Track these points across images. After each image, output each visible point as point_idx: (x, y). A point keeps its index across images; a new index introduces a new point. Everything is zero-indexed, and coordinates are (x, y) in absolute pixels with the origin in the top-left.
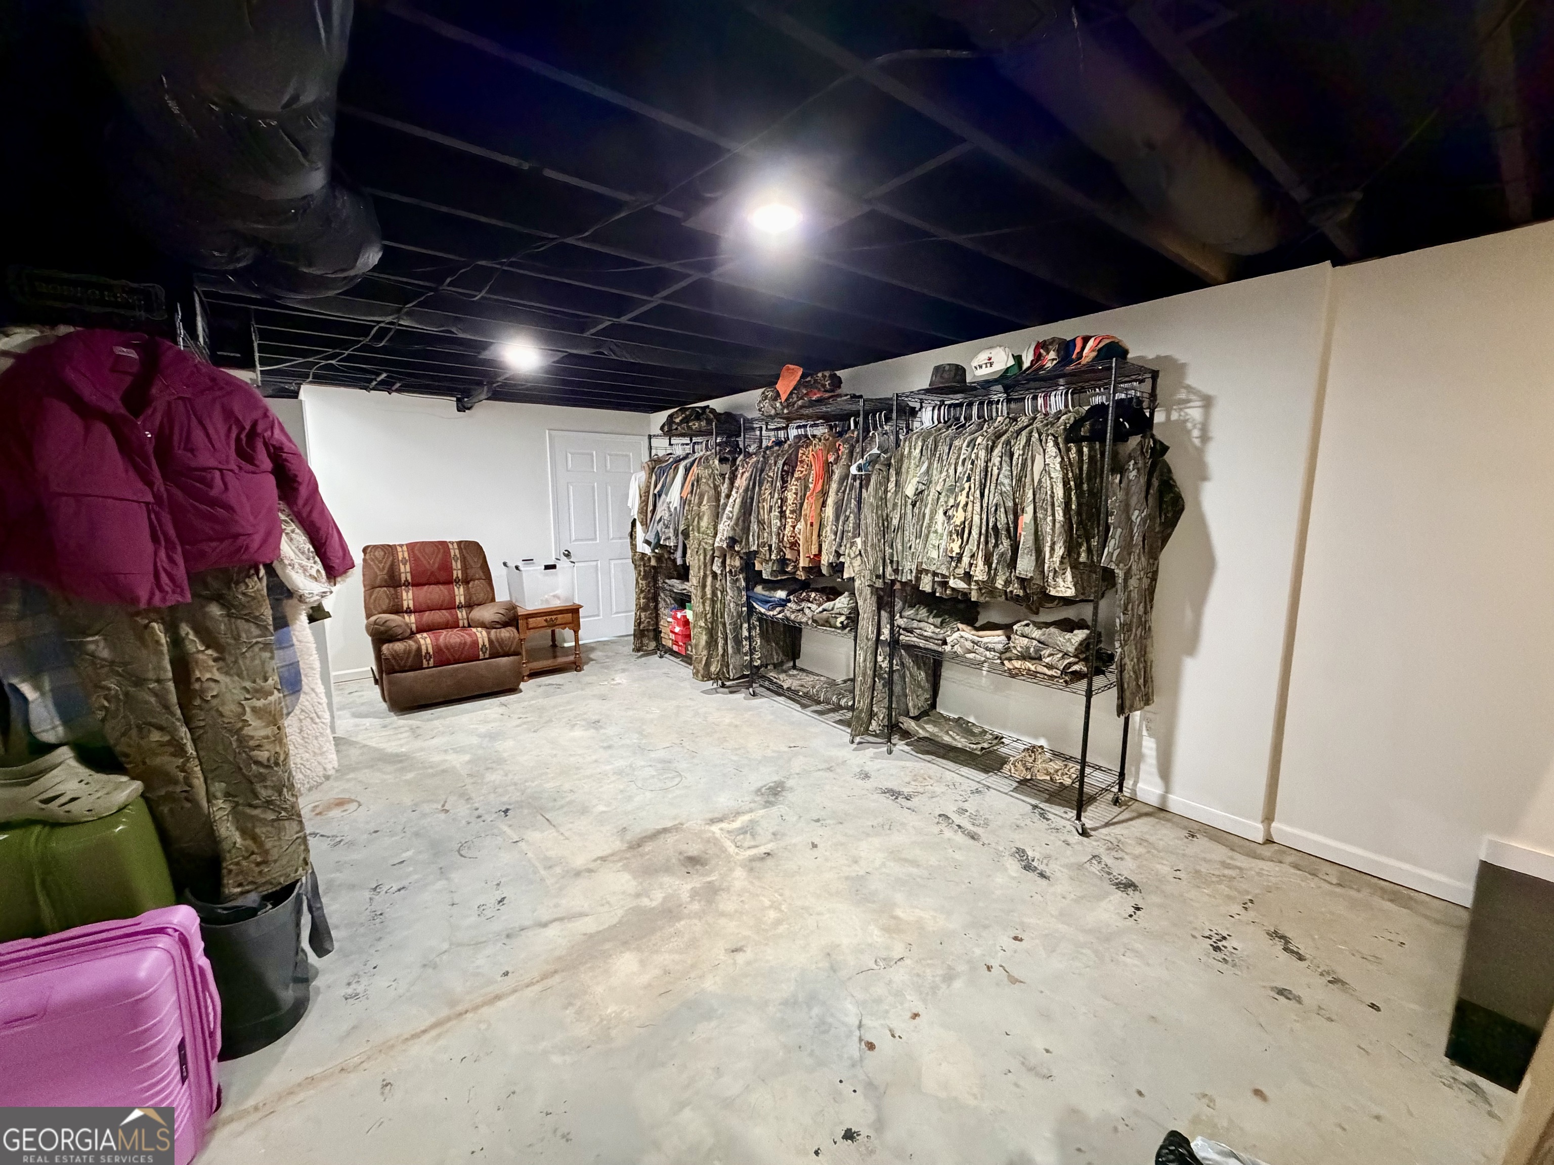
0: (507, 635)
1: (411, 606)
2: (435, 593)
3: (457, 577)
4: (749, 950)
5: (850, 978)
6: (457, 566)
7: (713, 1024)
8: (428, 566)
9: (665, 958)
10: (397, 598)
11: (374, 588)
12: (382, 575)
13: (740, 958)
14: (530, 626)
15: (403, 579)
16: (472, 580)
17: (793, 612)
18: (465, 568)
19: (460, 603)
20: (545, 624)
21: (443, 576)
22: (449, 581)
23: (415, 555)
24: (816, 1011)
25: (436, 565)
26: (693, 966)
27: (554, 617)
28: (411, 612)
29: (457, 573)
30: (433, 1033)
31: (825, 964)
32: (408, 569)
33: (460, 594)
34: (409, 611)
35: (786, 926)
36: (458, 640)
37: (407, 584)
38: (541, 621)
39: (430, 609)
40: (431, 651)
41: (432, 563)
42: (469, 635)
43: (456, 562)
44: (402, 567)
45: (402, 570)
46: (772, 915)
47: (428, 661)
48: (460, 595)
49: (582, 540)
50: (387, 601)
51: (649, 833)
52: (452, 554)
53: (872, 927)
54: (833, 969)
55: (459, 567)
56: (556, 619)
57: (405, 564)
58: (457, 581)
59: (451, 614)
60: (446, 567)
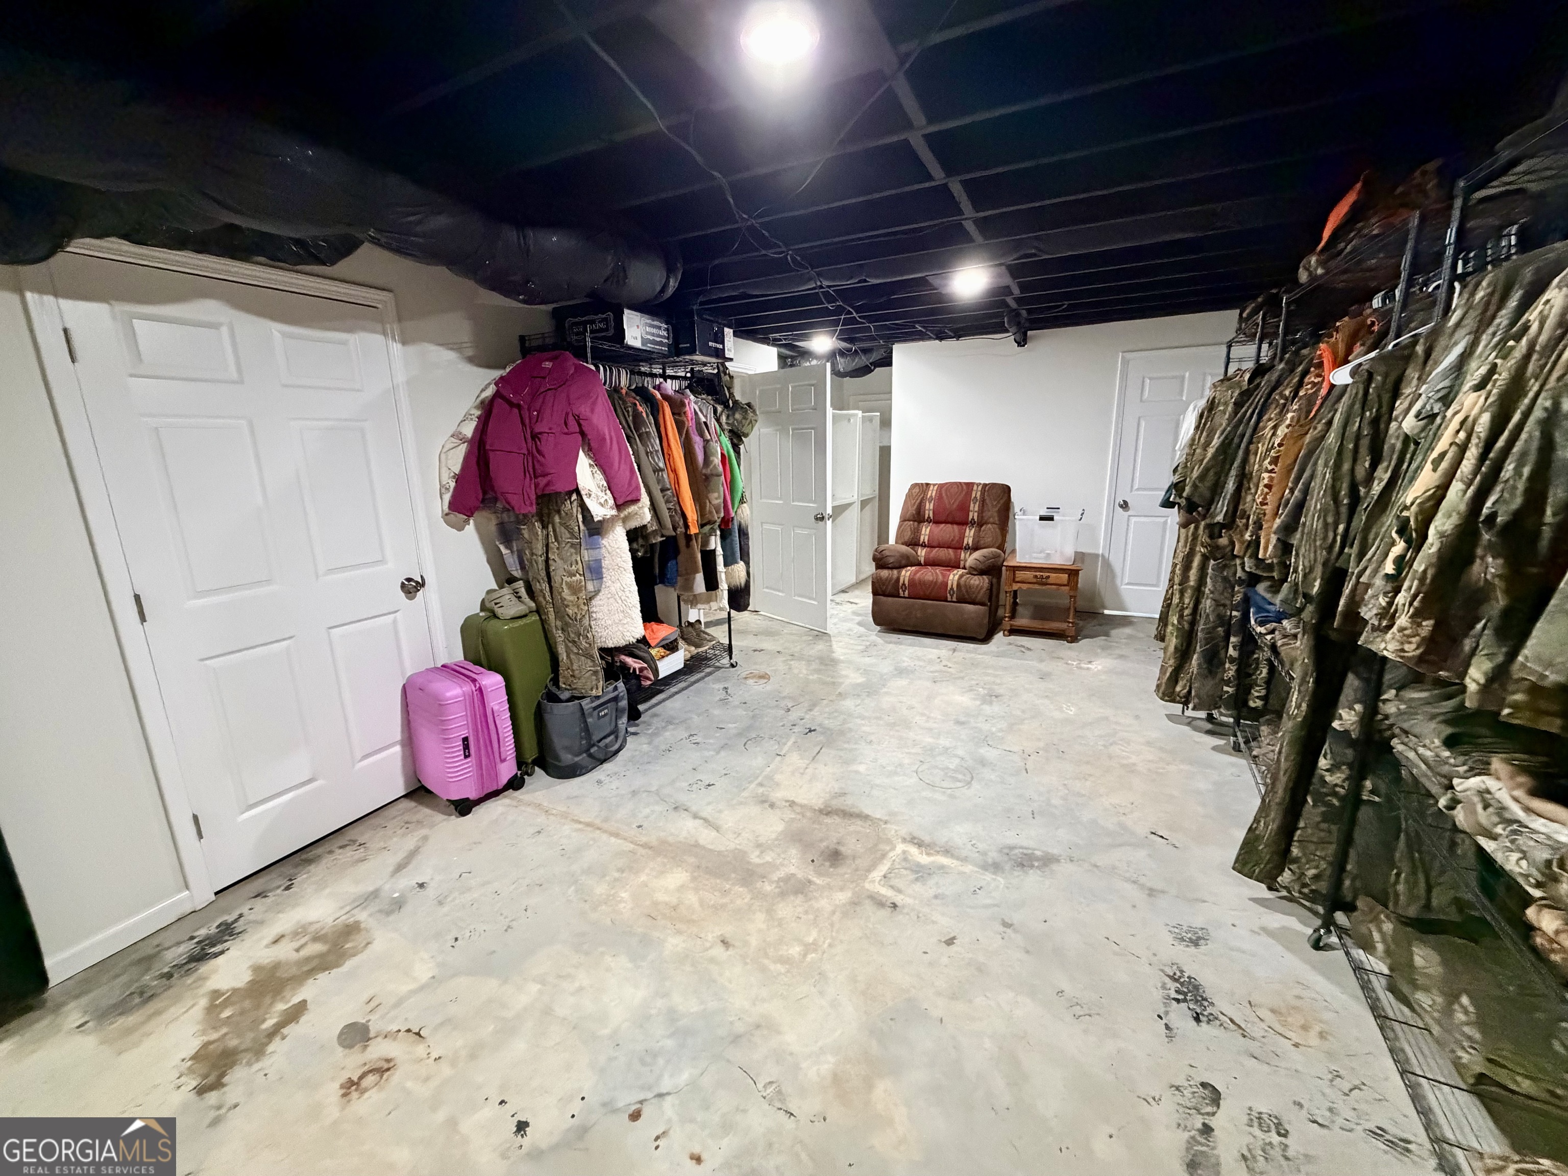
0: (977, 582)
1: (926, 541)
2: (947, 531)
3: (973, 519)
4: (731, 952)
5: (728, 1061)
6: (974, 508)
7: (630, 965)
8: (948, 506)
9: (692, 898)
10: (917, 532)
11: (905, 520)
12: (912, 510)
13: (719, 951)
14: (1017, 580)
15: (927, 516)
16: (986, 523)
17: (1285, 636)
18: (981, 512)
19: (968, 544)
20: (1035, 580)
21: (959, 516)
22: (963, 523)
23: (941, 494)
24: (669, 1043)
25: (955, 506)
26: (690, 922)
27: (1045, 574)
28: (925, 546)
29: (973, 515)
30: (580, 826)
31: (740, 1028)
32: (931, 507)
33: (970, 535)
34: (924, 545)
35: (783, 970)
36: (931, 578)
37: (929, 521)
38: (1029, 575)
39: (939, 546)
40: (906, 582)
41: (952, 504)
42: (944, 576)
43: (975, 503)
44: (927, 504)
45: (927, 507)
46: (795, 950)
47: (904, 591)
48: (969, 537)
49: (1145, 489)
50: (909, 533)
51: (855, 810)
52: (973, 495)
53: (831, 1059)
54: (736, 1039)
55: (976, 509)
56: (1048, 577)
57: (930, 502)
58: (973, 523)
59: (955, 554)
60: (964, 508)
